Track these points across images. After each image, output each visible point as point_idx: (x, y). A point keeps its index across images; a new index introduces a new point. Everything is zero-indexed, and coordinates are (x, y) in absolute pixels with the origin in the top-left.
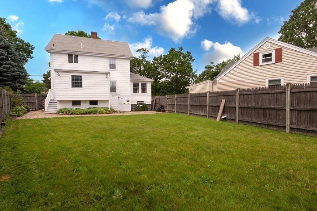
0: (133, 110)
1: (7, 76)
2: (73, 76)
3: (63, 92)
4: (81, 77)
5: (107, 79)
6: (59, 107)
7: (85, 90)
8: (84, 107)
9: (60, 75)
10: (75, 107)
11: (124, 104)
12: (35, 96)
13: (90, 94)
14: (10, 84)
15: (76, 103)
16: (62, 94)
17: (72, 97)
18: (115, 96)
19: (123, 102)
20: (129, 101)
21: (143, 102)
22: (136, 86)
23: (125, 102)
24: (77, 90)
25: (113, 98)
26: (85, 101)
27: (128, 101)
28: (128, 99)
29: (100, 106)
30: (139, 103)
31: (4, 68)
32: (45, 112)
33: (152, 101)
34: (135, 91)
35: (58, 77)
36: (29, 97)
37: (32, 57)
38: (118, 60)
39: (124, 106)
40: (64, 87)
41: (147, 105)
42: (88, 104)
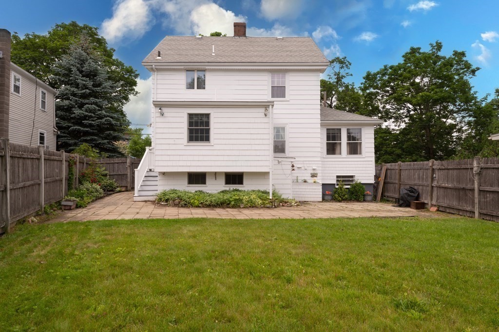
0: (326, 198)
1: (91, 126)
2: (191, 116)
3: (169, 153)
4: (208, 115)
5: (265, 120)
6: (162, 187)
7: (216, 147)
8: (214, 188)
9: (166, 114)
10: (194, 188)
11: (305, 182)
12: (126, 162)
13: (226, 158)
14: (95, 140)
15: (197, 178)
16: (167, 158)
17: (189, 164)
18: (283, 163)
19: (301, 179)
20: (317, 174)
21: (352, 177)
22: (334, 138)
23: (306, 178)
24: (199, 147)
25: (279, 167)
26: (215, 174)
27: (314, 176)
28: (314, 170)
29: (248, 186)
30: (343, 181)
31: (86, 111)
32: (135, 199)
33: (377, 177)
34: (332, 149)
35: (161, 119)
36: (116, 165)
37: (137, 93)
38: (291, 74)
39: (305, 186)
40: (172, 141)
41: (364, 186)
42: (222, 180)
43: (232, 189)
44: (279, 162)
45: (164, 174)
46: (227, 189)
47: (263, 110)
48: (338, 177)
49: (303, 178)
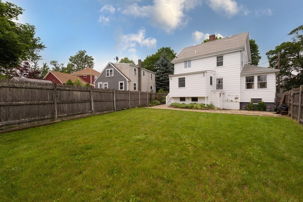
0: (243, 108)
2: (179, 79)
3: (173, 91)
4: (184, 78)
5: (204, 78)
7: (187, 89)
8: (188, 102)
9: (172, 79)
10: (182, 102)
11: (231, 101)
15: (183, 99)
16: (173, 93)
17: (179, 94)
20: (238, 98)
23: (232, 100)
24: (182, 89)
25: (214, 95)
26: (188, 98)
27: (236, 98)
28: (236, 96)
29: (199, 102)
32: (166, 105)
35: (171, 81)
38: (226, 55)
39: (231, 103)
40: (174, 87)
42: (190, 100)
43: (194, 103)
44: (214, 93)
45: (173, 97)
46: (192, 103)
47: (203, 74)
48: (252, 99)
49: (231, 100)
